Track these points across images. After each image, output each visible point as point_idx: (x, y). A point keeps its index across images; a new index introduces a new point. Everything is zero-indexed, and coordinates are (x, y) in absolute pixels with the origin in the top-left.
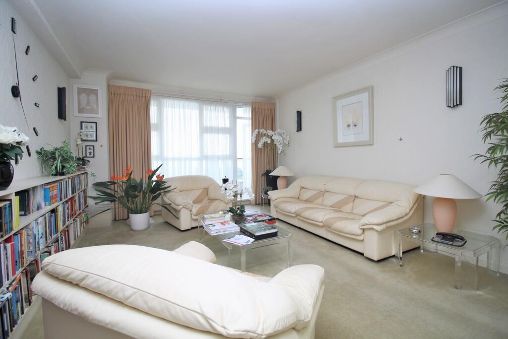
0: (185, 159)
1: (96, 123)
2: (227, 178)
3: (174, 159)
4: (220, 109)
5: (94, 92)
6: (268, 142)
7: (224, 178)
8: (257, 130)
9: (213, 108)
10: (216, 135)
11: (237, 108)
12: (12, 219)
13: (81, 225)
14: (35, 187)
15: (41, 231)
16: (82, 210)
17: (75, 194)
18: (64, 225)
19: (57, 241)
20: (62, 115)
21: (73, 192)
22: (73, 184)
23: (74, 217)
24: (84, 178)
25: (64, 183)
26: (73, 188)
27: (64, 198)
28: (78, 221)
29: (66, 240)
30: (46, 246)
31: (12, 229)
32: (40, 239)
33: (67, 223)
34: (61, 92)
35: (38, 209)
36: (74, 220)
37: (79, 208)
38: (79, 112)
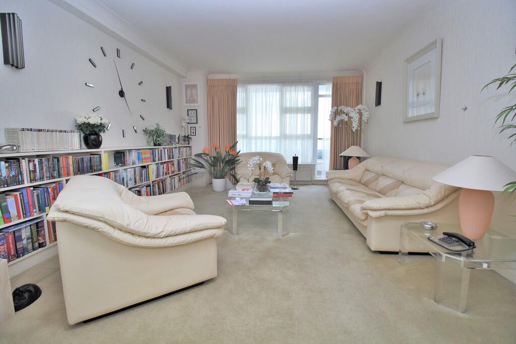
0: (266, 138)
1: (197, 110)
2: (297, 156)
3: (256, 138)
4: (301, 88)
5: (195, 86)
6: (345, 120)
7: (294, 156)
8: (336, 108)
9: (293, 88)
10: (295, 115)
11: (320, 86)
12: (101, 165)
13: (180, 180)
14: (129, 150)
15: (129, 176)
16: (181, 172)
17: (172, 160)
18: (158, 177)
19: (149, 186)
20: (169, 106)
21: (169, 158)
22: (170, 153)
23: (170, 175)
24: (186, 151)
25: (158, 150)
26: (170, 155)
27: (159, 161)
28: (176, 178)
29: (159, 188)
30: (135, 186)
31: (101, 170)
32: (128, 181)
33: (161, 177)
34: (168, 89)
35: (133, 164)
36: (170, 177)
37: (179, 170)
38: (186, 103)
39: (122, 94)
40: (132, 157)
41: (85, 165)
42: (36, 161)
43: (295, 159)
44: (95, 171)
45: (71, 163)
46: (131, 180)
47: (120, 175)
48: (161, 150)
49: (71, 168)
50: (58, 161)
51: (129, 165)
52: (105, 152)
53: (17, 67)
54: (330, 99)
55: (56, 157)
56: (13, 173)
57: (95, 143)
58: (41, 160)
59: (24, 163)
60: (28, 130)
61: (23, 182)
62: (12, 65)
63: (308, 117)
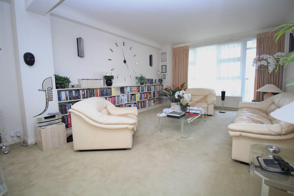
1: (166, 65)
2: (224, 91)
5: (165, 53)
6: (265, 65)
7: (223, 91)
11: (248, 42)
12: (111, 93)
13: (154, 102)
14: (126, 87)
15: (125, 98)
16: (156, 98)
17: (149, 91)
18: (141, 100)
19: (136, 103)
20: (151, 64)
21: (148, 90)
22: (149, 88)
23: (148, 99)
24: (159, 87)
25: (142, 87)
26: (149, 89)
27: (142, 92)
28: (152, 101)
29: (141, 105)
30: (128, 103)
31: (111, 95)
32: (124, 101)
33: (143, 100)
34: (151, 57)
35: (128, 93)
36: (148, 100)
37: (154, 96)
38: (161, 62)
39: (125, 62)
40: (127, 90)
41: (104, 93)
42: (85, 91)
43: (223, 93)
44: (108, 95)
45: (99, 92)
46: (126, 100)
47: (120, 98)
48: (143, 87)
49: (99, 94)
50: (94, 91)
51: (125, 93)
52: (113, 87)
53: (81, 57)
54: (256, 50)
55: (93, 89)
56: (77, 95)
57: (110, 84)
58: (87, 90)
59: (81, 91)
60: (84, 79)
61: (80, 98)
62: (80, 56)
63: (239, 63)
